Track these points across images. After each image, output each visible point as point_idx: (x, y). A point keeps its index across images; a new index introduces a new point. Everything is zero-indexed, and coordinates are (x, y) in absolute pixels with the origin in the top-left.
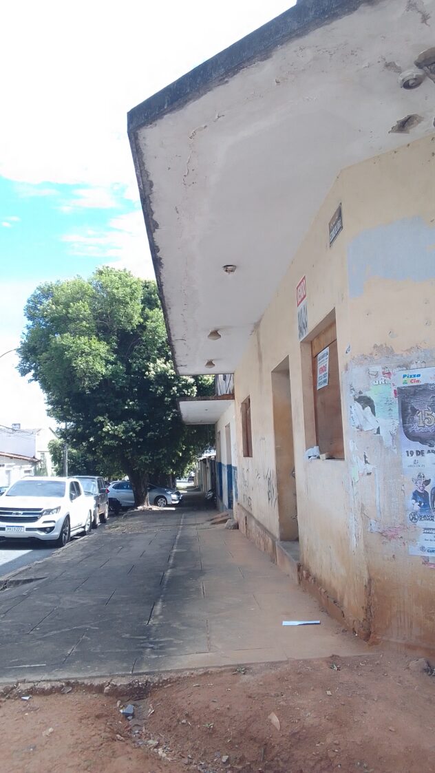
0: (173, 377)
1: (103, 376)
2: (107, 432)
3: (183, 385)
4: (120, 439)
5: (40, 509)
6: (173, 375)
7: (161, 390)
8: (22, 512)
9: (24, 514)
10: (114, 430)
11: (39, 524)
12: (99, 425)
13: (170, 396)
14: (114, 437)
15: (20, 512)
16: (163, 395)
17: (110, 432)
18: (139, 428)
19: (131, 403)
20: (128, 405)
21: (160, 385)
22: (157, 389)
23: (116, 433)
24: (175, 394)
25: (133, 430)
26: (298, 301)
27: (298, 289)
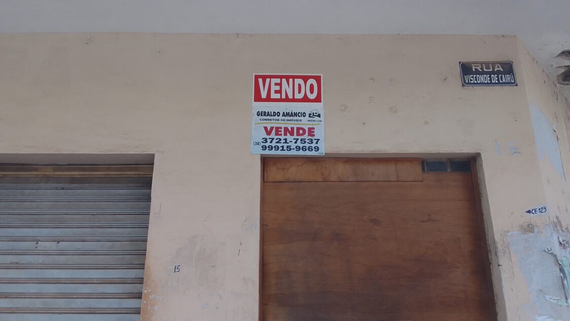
26: (264, 95)
27: (268, 80)
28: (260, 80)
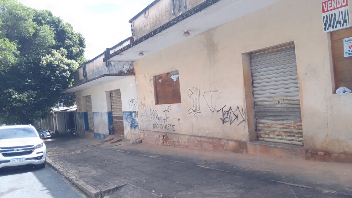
0: (56, 66)
1: (12, 64)
2: (15, 99)
3: (62, 70)
4: (24, 102)
5: (32, 146)
6: (56, 65)
7: (48, 73)
8: (21, 149)
9: (22, 149)
10: (20, 97)
11: (34, 155)
12: (8, 94)
13: (55, 76)
14: (20, 101)
15: (19, 149)
16: (50, 76)
17: (18, 98)
18: (35, 95)
19: (29, 81)
20: (27, 82)
21: (48, 70)
22: (46, 73)
23: (22, 99)
24: (58, 75)
25: (32, 96)
26: (326, 10)
27: (326, 3)
28: (324, 4)
